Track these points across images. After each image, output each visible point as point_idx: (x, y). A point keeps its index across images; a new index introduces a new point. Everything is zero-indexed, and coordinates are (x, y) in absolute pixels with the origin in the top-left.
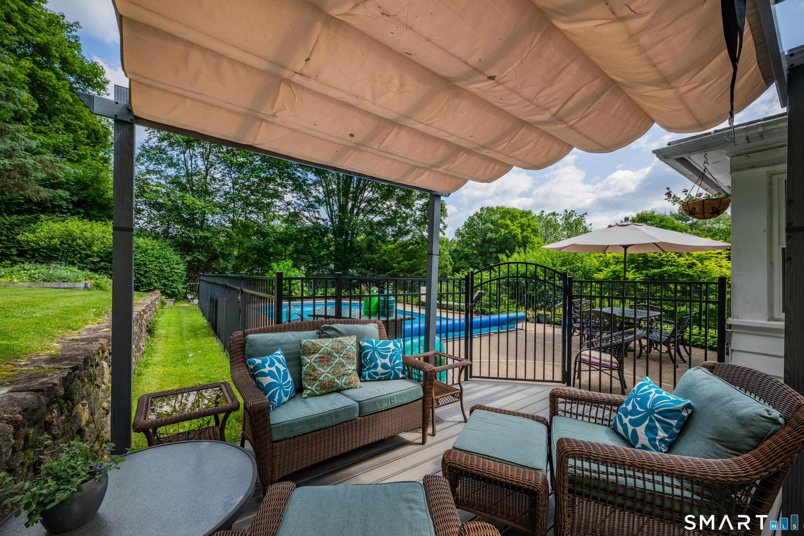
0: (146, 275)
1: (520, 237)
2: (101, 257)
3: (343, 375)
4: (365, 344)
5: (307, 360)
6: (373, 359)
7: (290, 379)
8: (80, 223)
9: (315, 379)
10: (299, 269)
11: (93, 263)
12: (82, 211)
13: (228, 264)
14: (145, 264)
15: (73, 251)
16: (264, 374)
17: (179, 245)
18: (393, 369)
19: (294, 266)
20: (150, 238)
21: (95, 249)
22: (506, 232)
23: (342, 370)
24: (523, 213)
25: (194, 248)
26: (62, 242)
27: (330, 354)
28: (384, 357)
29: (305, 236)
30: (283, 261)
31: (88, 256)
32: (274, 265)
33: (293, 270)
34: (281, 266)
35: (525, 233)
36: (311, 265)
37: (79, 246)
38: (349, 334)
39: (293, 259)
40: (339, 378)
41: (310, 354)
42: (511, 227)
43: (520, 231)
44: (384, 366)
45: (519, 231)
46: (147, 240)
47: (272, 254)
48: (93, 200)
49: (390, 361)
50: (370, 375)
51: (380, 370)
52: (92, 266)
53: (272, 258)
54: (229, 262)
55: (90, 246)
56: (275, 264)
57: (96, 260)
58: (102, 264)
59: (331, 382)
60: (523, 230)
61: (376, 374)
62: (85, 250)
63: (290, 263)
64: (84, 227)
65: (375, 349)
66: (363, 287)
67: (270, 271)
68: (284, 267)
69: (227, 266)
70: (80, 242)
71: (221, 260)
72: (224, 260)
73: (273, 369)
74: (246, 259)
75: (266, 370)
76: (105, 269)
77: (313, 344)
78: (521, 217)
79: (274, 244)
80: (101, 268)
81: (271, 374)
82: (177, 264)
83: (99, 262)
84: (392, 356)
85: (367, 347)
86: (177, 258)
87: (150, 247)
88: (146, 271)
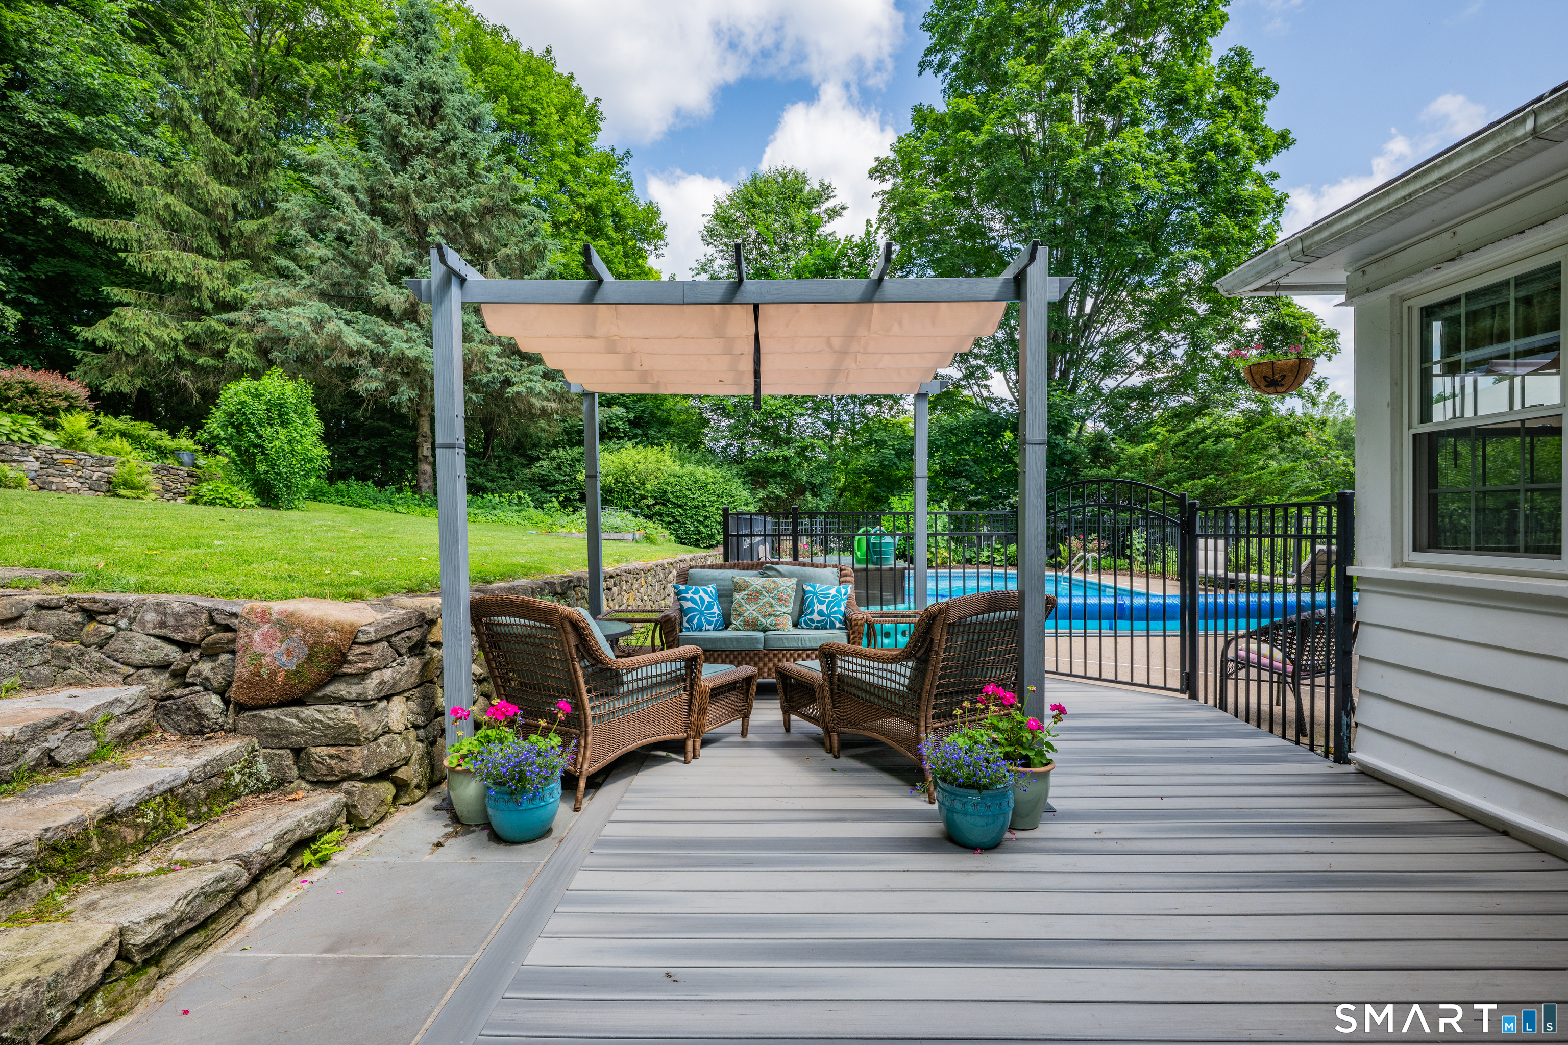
0: (707, 523)
2: (655, 498)
3: (770, 615)
4: (809, 588)
5: (737, 596)
6: (812, 604)
7: (715, 609)
8: (634, 452)
9: (740, 615)
11: (648, 506)
12: (640, 432)
13: (821, 502)
14: (704, 506)
15: (628, 491)
16: (685, 599)
17: (750, 474)
18: (829, 616)
20: (713, 466)
21: (649, 487)
23: (770, 610)
25: (771, 477)
26: (616, 480)
27: (759, 592)
28: (821, 603)
31: (643, 497)
34: (906, 503)
36: (972, 498)
37: (633, 484)
38: (791, 575)
40: (764, 617)
41: (740, 591)
44: (820, 613)
46: (708, 470)
48: (652, 414)
49: (827, 608)
50: (806, 622)
51: (816, 617)
52: (646, 511)
54: (822, 499)
55: (643, 484)
57: (651, 502)
58: (657, 507)
59: (755, 620)
61: (812, 621)
62: (638, 489)
64: (638, 457)
65: (815, 594)
66: (1075, 542)
69: (818, 504)
70: (633, 478)
72: (815, 495)
73: (697, 597)
75: (689, 596)
76: (661, 515)
77: (745, 581)
79: (896, 460)
80: (656, 514)
81: (693, 600)
82: (747, 504)
83: (654, 505)
84: (830, 602)
85: (810, 592)
86: (746, 494)
87: (711, 480)
88: (706, 517)
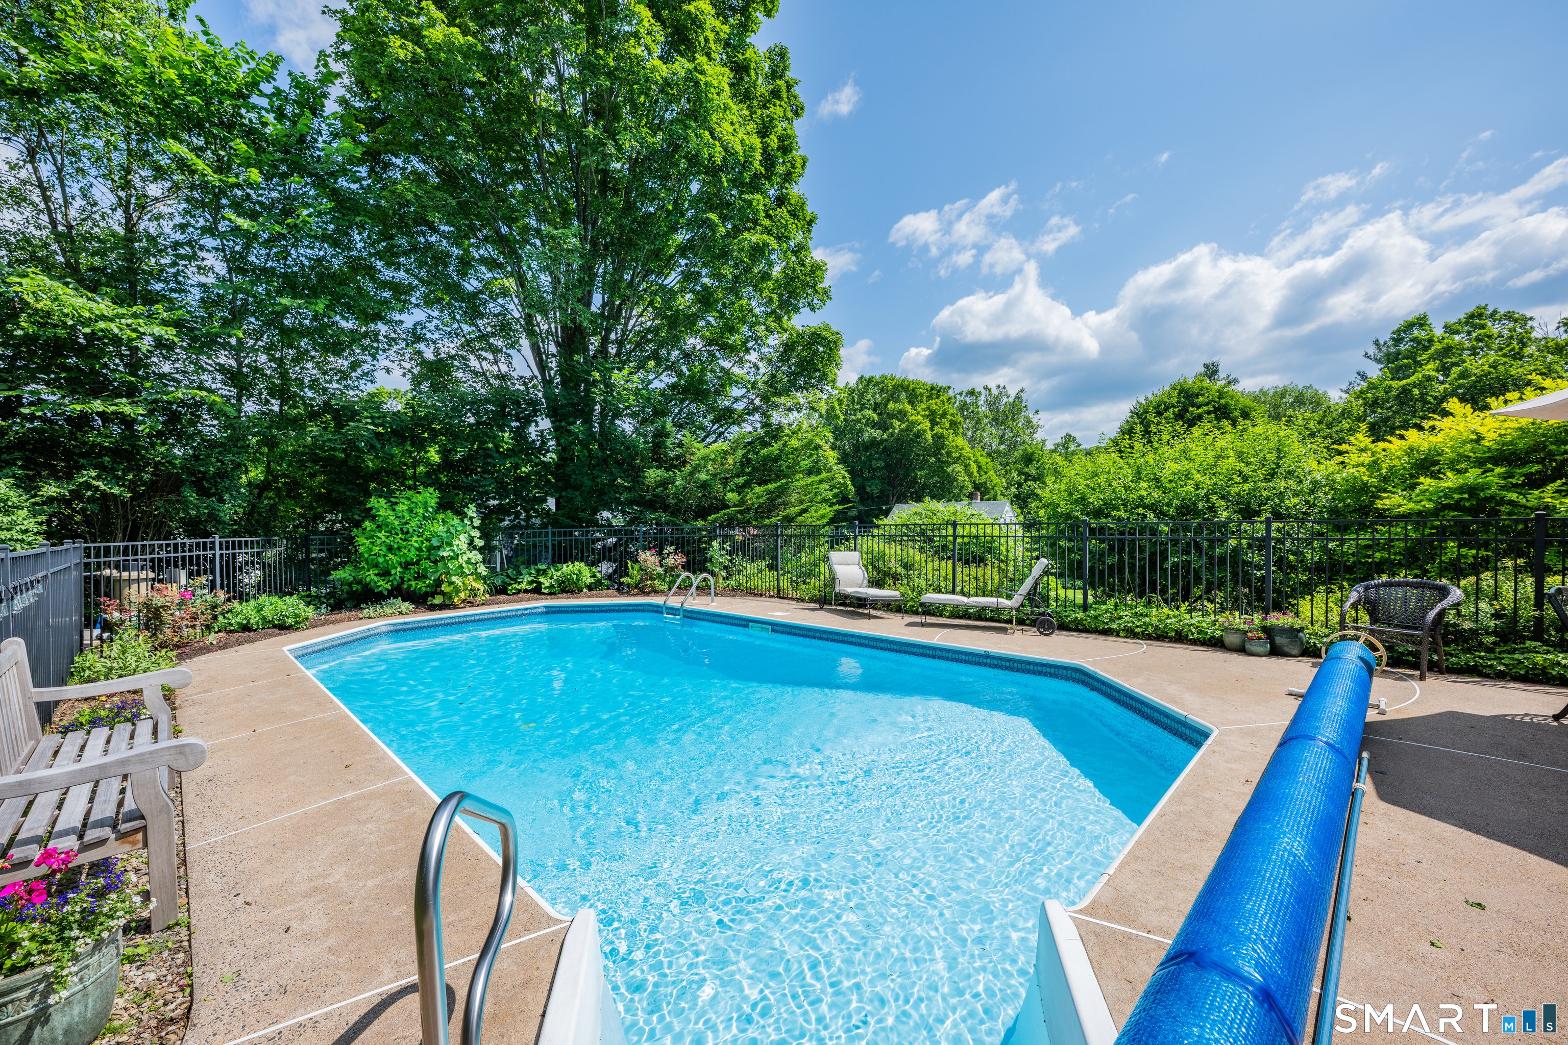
1: (929, 436)
10: (461, 514)
19: (442, 506)
22: (903, 426)
24: (932, 389)
29: (472, 420)
30: (410, 493)
32: (378, 504)
33: (441, 516)
34: (402, 507)
35: (937, 429)
36: (492, 502)
39: (439, 486)
42: (914, 418)
43: (929, 424)
45: (927, 424)
47: (375, 476)
53: (373, 485)
56: (383, 501)
60: (934, 423)
63: (430, 496)
67: (367, 524)
68: (411, 511)
71: (191, 496)
74: (292, 490)
78: (929, 397)
